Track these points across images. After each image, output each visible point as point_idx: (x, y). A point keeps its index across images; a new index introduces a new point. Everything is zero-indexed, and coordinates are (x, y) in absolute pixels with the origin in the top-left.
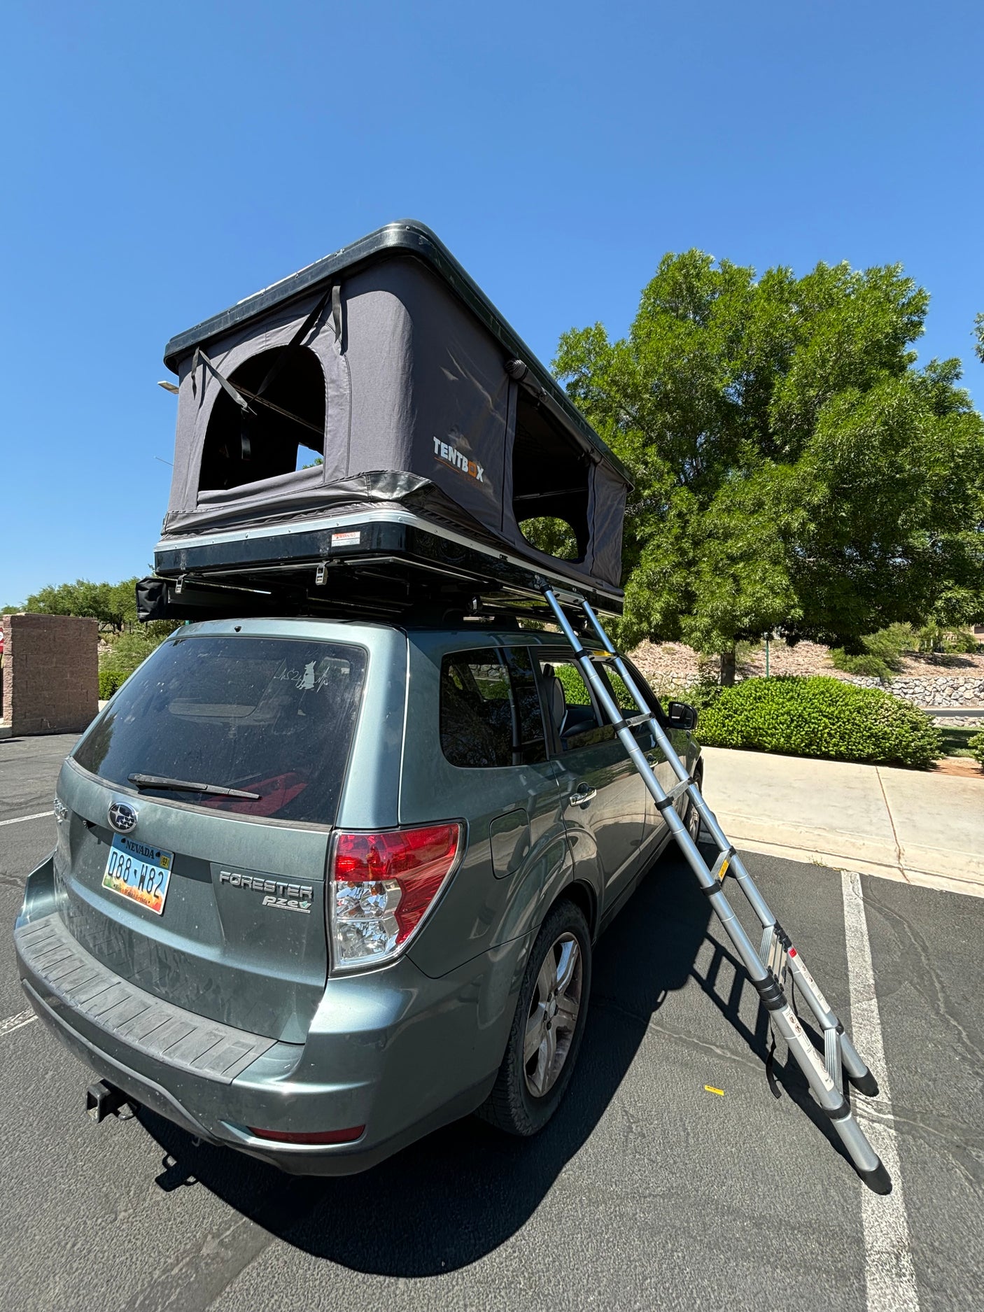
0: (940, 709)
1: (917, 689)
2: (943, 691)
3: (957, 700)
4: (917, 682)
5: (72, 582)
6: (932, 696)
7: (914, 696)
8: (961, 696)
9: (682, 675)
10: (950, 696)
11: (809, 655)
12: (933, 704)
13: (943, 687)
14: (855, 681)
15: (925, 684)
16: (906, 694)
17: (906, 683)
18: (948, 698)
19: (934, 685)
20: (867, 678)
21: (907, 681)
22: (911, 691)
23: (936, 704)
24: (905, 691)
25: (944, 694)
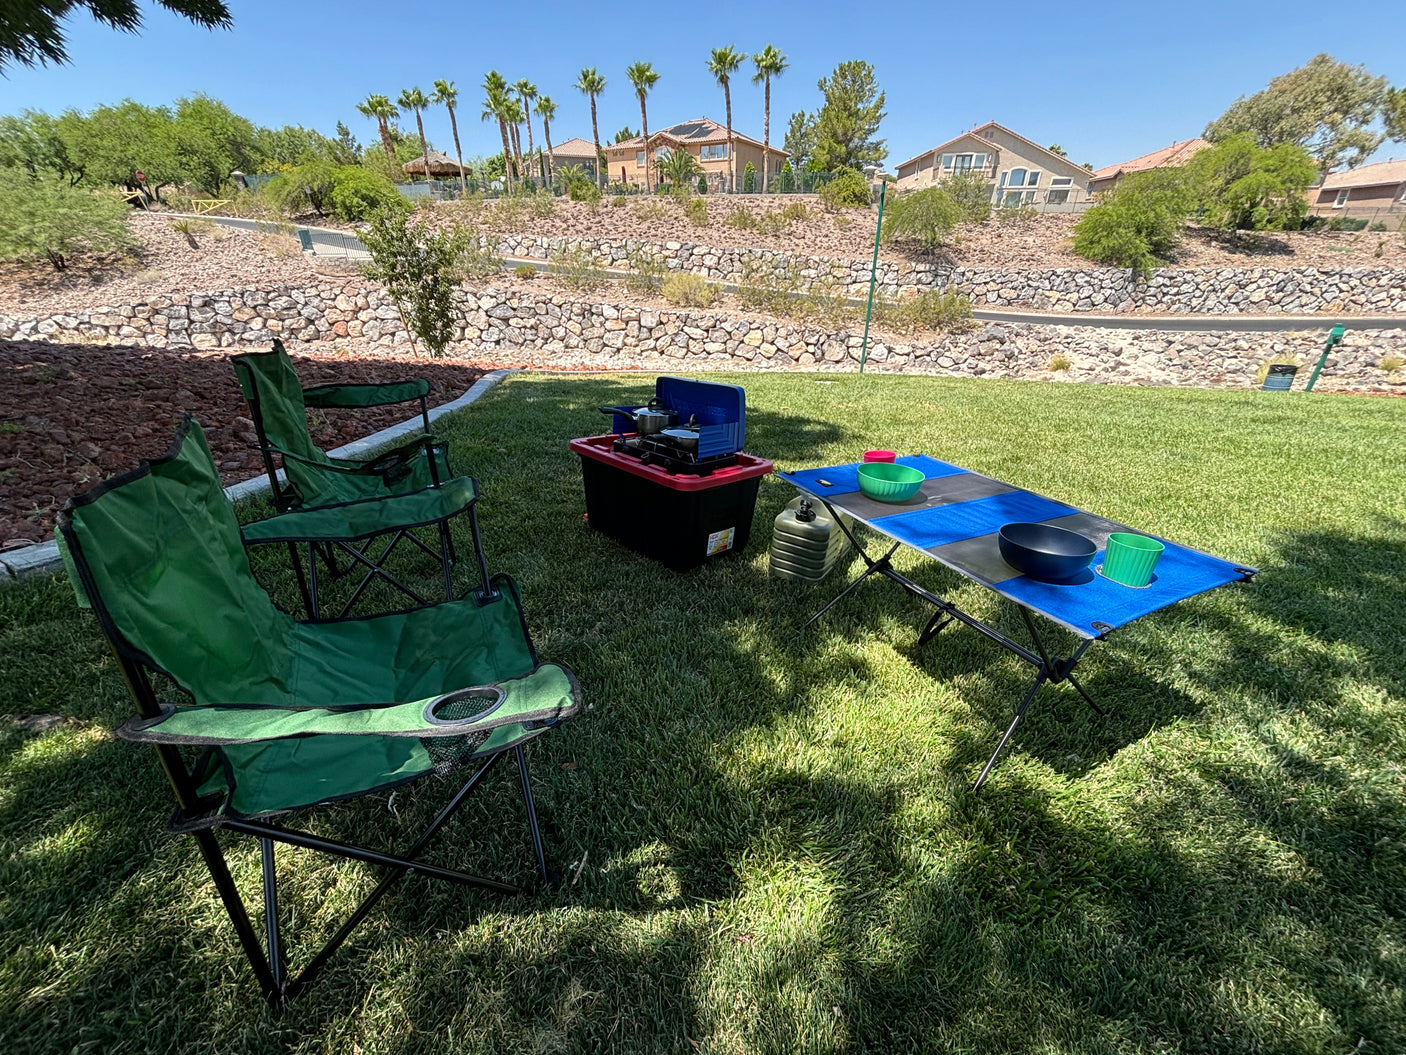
0: (1206, 317)
1: (1184, 288)
2: (1223, 290)
3: (1237, 304)
4: (1188, 277)
5: (55, 114)
6: (1202, 299)
7: (1175, 298)
8: (1247, 298)
9: (846, 262)
10: (1230, 298)
11: (1048, 233)
12: (1198, 311)
13: (1223, 285)
14: (1096, 274)
15: (1199, 279)
16: (1165, 294)
17: (1171, 278)
18: (1225, 302)
19: (1212, 282)
20: (1116, 270)
21: (1174, 274)
22: (1175, 290)
23: (1204, 310)
24: (1166, 290)
25: (1222, 296)
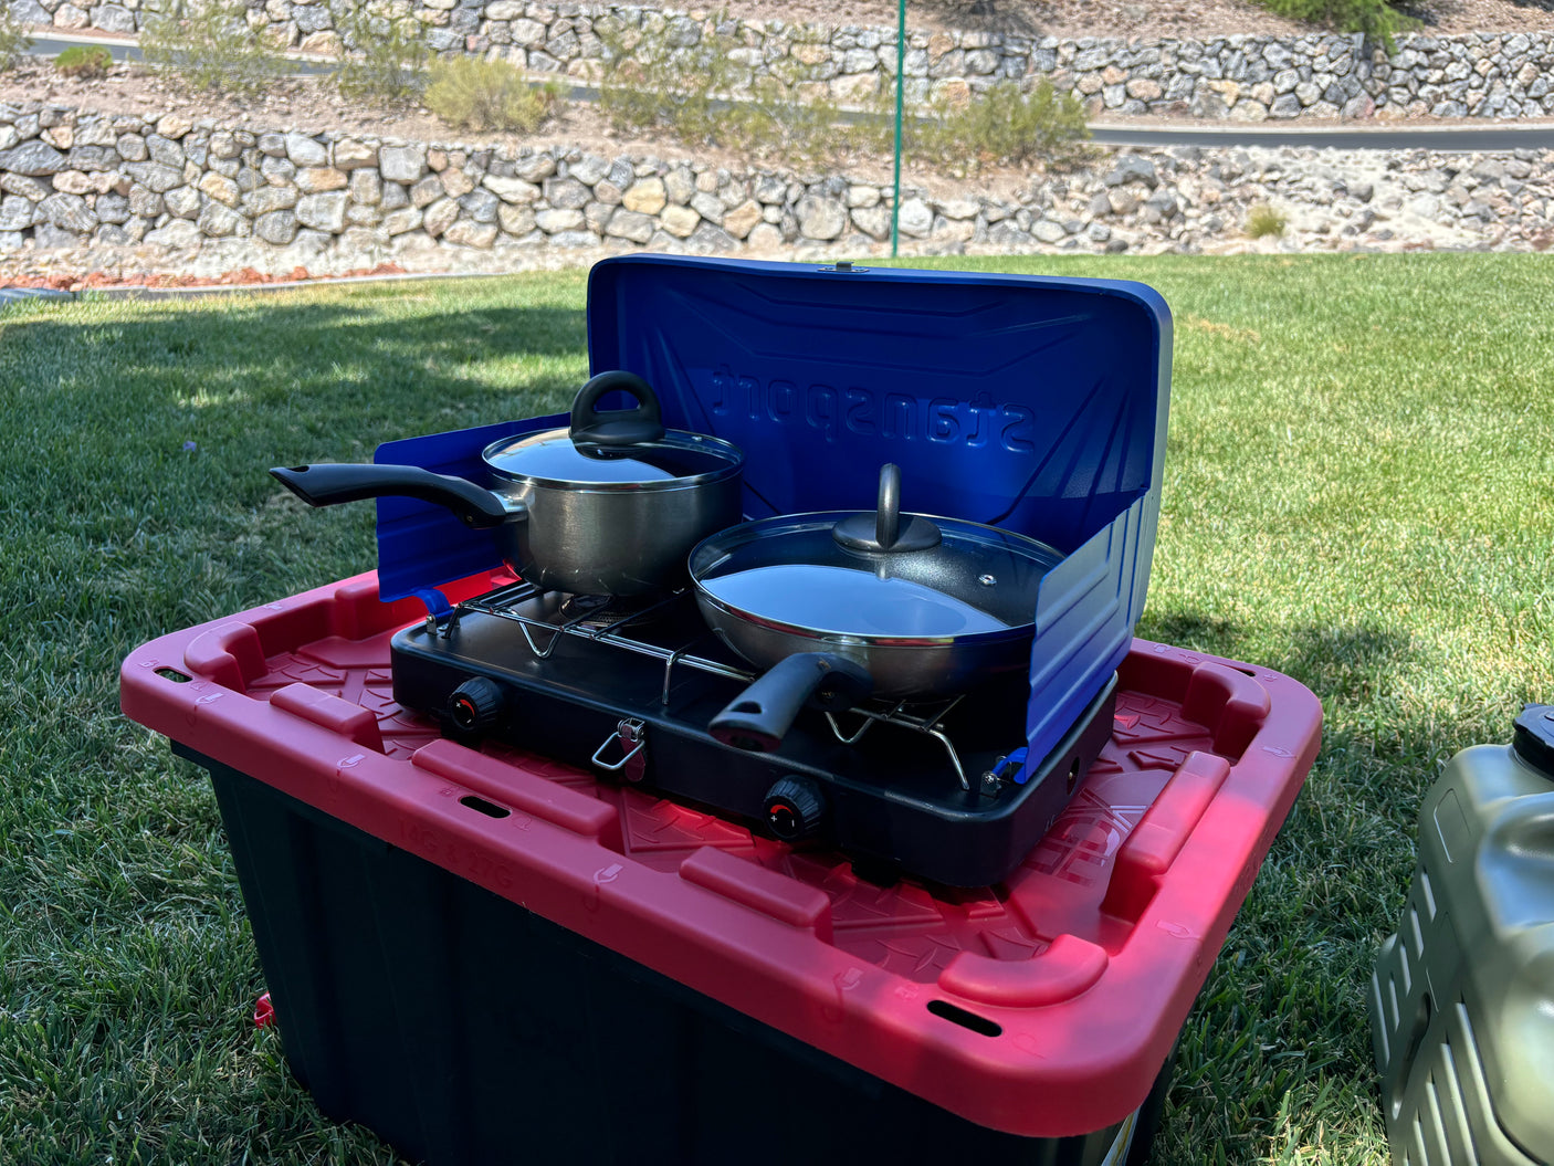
0: (1497, 125)
1: (1452, 69)
2: (1515, 75)
3: (1539, 99)
4: (1457, 49)
6: (1483, 91)
7: (1440, 90)
10: (1527, 89)
12: (1480, 114)
13: (1514, 65)
14: (1300, 45)
15: (1475, 54)
16: (1422, 83)
17: (1429, 52)
18: (1521, 95)
19: (1495, 59)
20: (1334, 37)
21: (1433, 45)
22: (1437, 75)
23: (1489, 112)
24: (1422, 75)
25: (1514, 84)
